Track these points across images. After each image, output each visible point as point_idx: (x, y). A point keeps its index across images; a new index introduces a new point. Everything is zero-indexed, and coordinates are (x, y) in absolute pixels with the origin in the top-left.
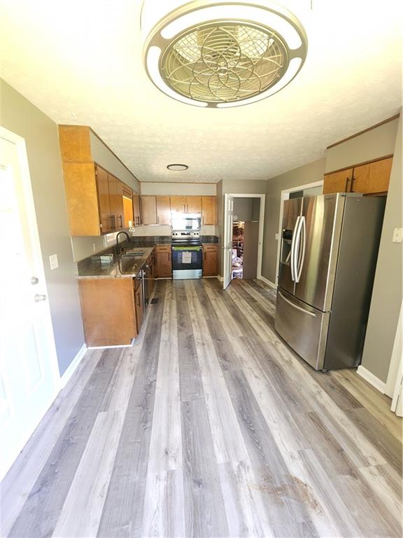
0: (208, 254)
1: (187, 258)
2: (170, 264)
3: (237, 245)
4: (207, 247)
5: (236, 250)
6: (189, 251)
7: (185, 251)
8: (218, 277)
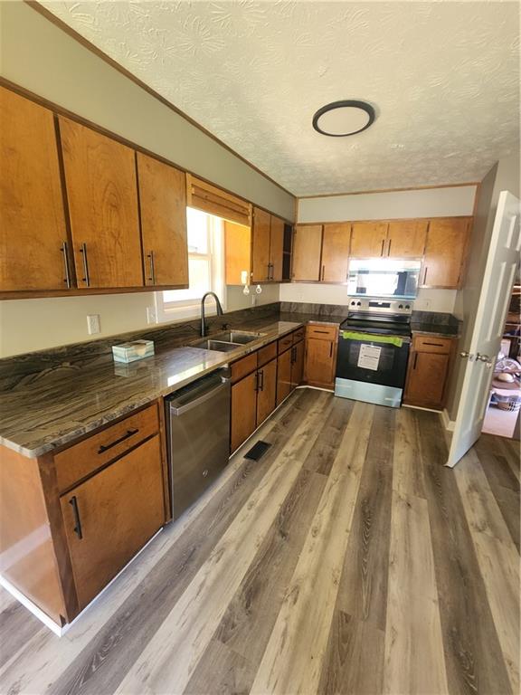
0: (422, 357)
1: (369, 357)
2: (331, 363)
3: (512, 333)
4: (421, 342)
5: (509, 342)
6: (376, 344)
7: (368, 343)
8: (444, 414)
